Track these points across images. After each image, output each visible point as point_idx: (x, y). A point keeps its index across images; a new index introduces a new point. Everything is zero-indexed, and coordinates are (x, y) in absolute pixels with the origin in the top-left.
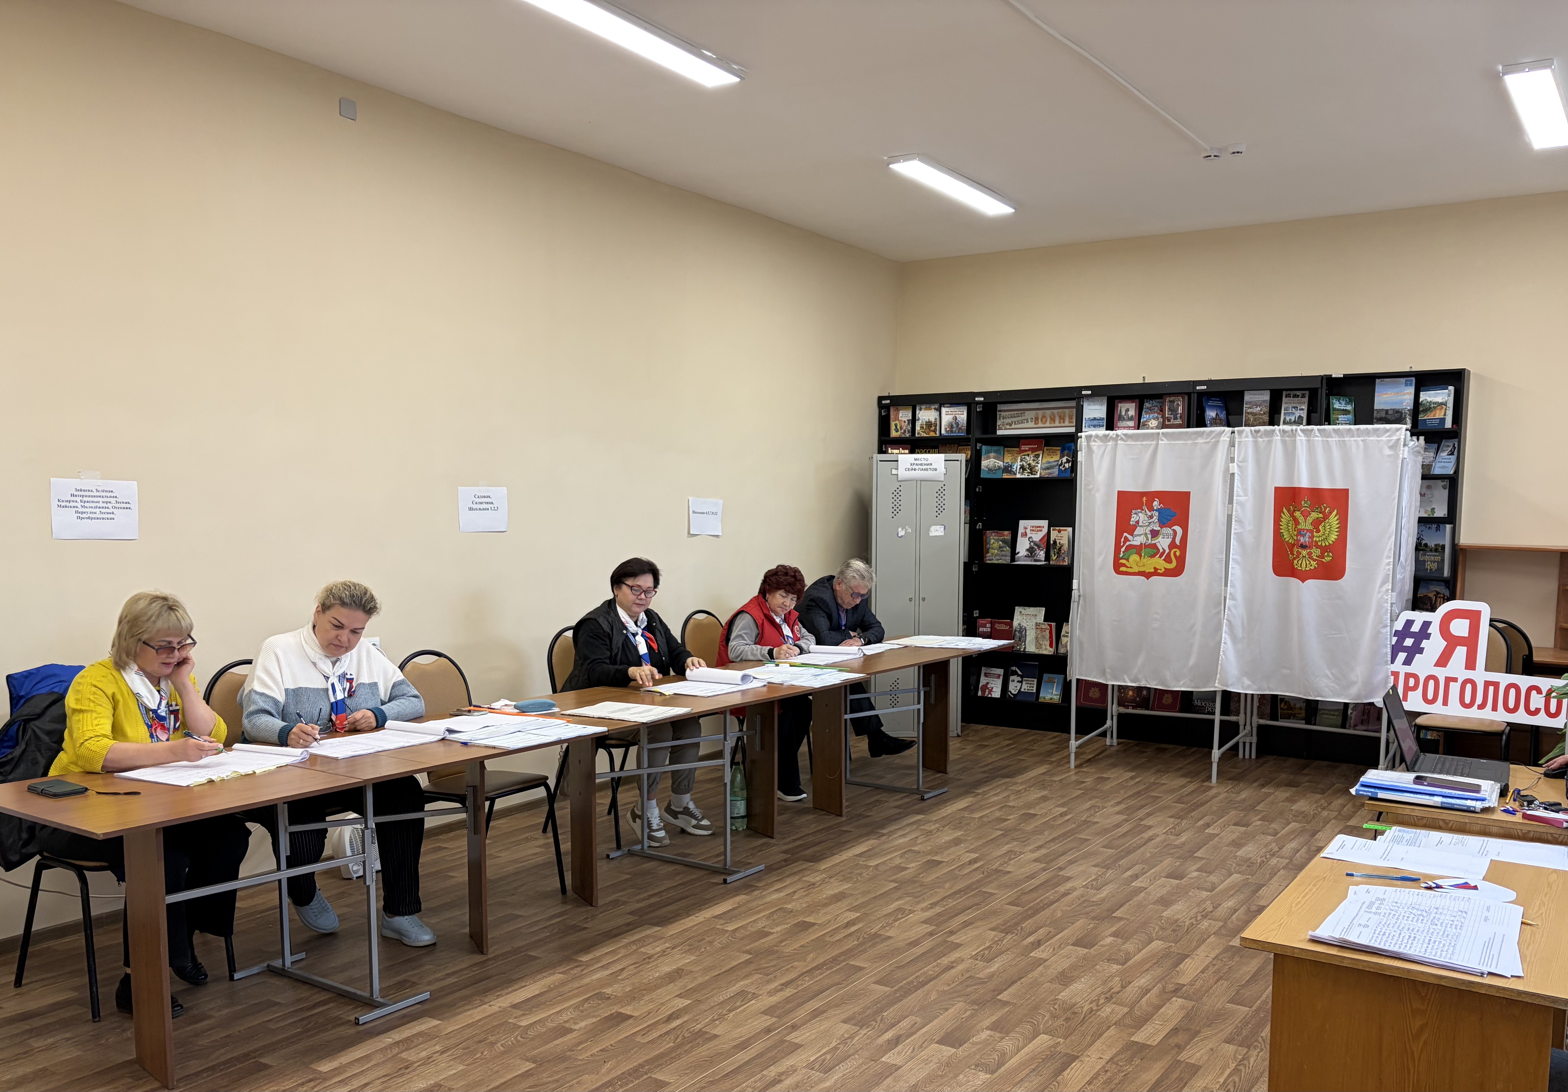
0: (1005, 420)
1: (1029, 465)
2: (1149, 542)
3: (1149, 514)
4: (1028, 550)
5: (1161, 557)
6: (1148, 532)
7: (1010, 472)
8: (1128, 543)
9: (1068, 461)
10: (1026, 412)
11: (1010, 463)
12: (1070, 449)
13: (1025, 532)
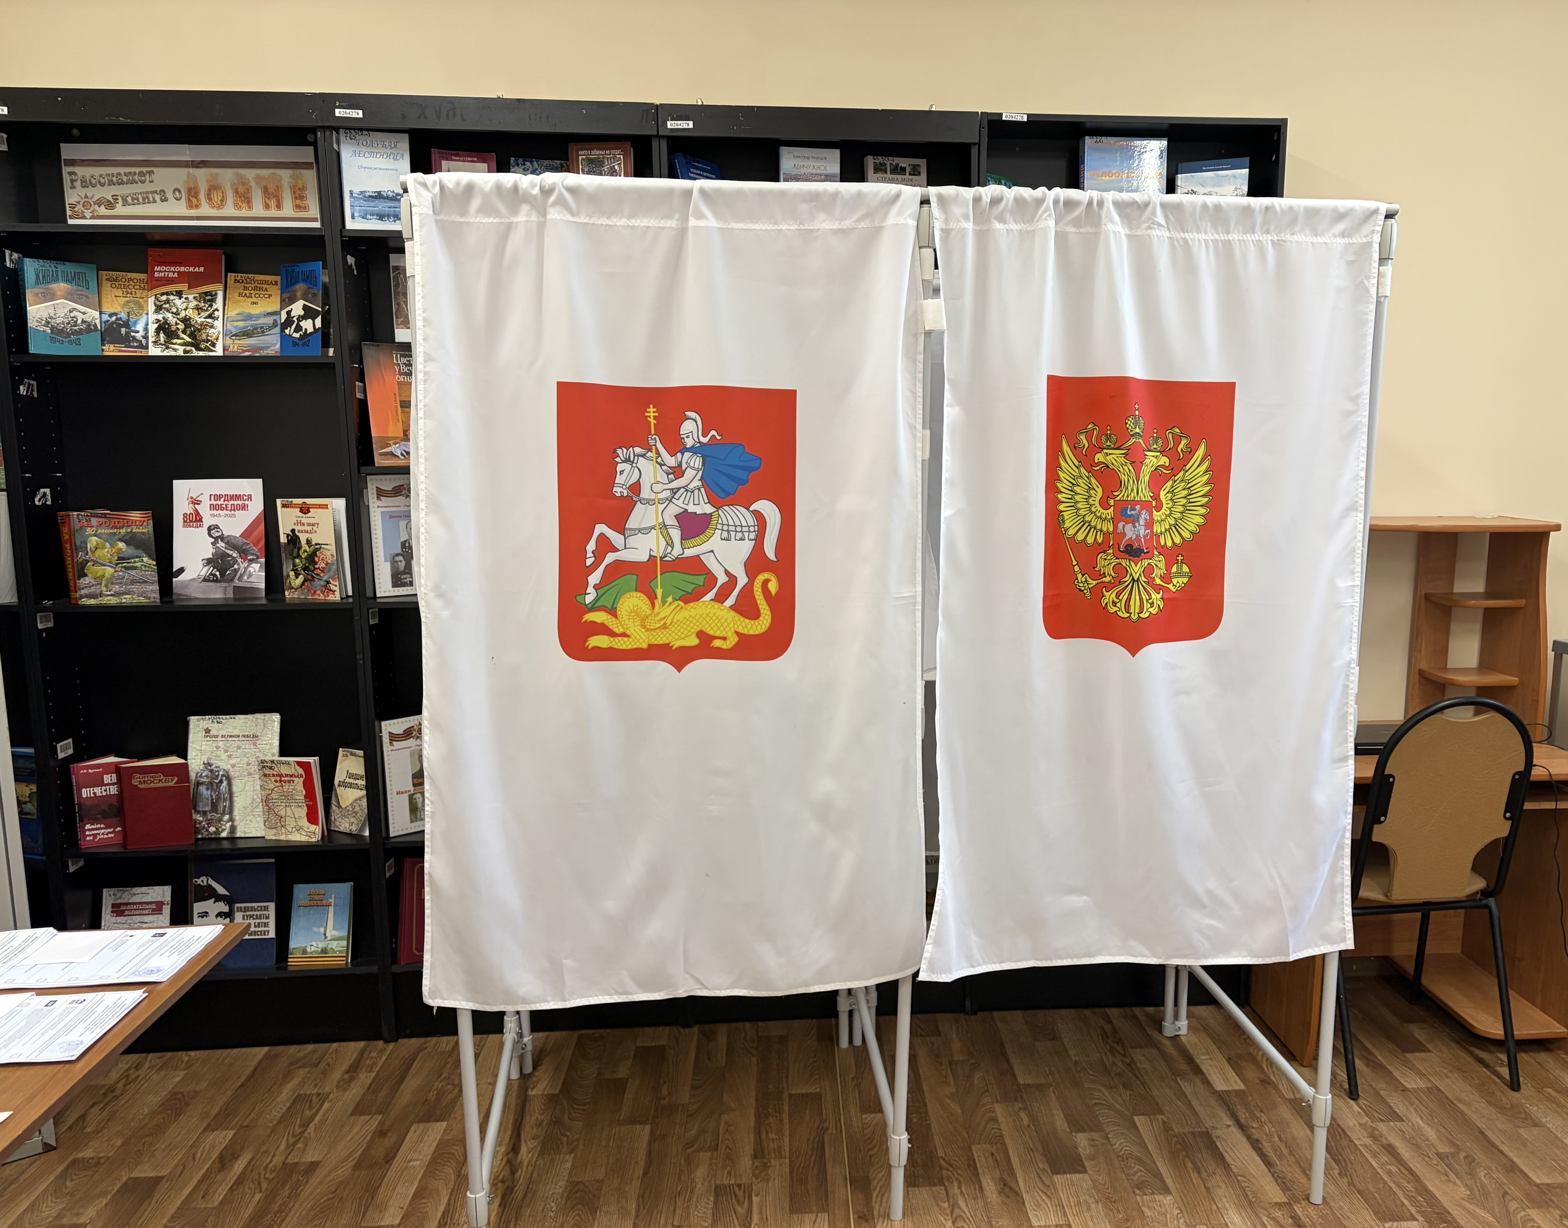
0: (90, 191)
1: (186, 321)
2: (677, 551)
3: (671, 461)
4: (209, 562)
5: (721, 598)
6: (671, 521)
7: (127, 340)
8: (610, 558)
9: (309, 313)
10: (155, 169)
11: (123, 316)
12: (310, 279)
13: (197, 513)
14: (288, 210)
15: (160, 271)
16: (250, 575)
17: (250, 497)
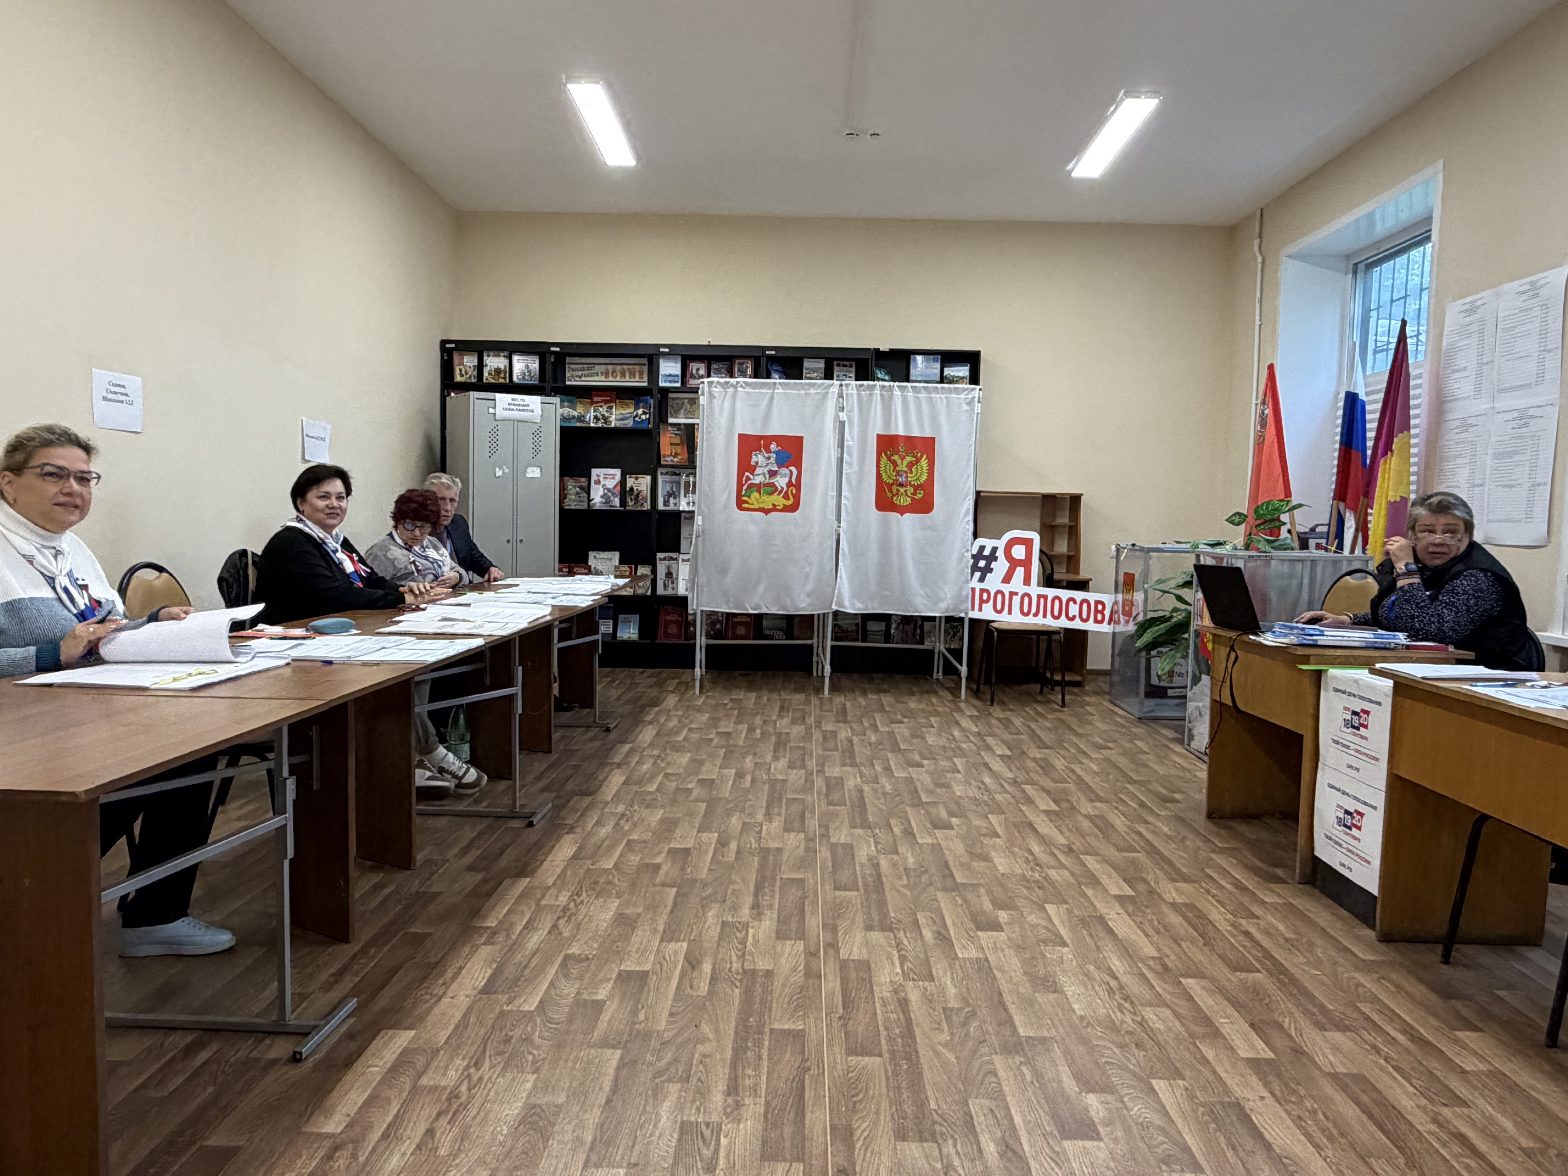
0: (572, 372)
1: (603, 415)
2: (768, 481)
3: (767, 455)
4: (602, 497)
5: (779, 494)
6: (766, 472)
7: (583, 422)
8: (749, 482)
9: (644, 413)
10: (595, 365)
11: (582, 413)
12: (646, 402)
13: (599, 480)
14: (637, 379)
15: (596, 399)
16: (615, 501)
17: (616, 475)
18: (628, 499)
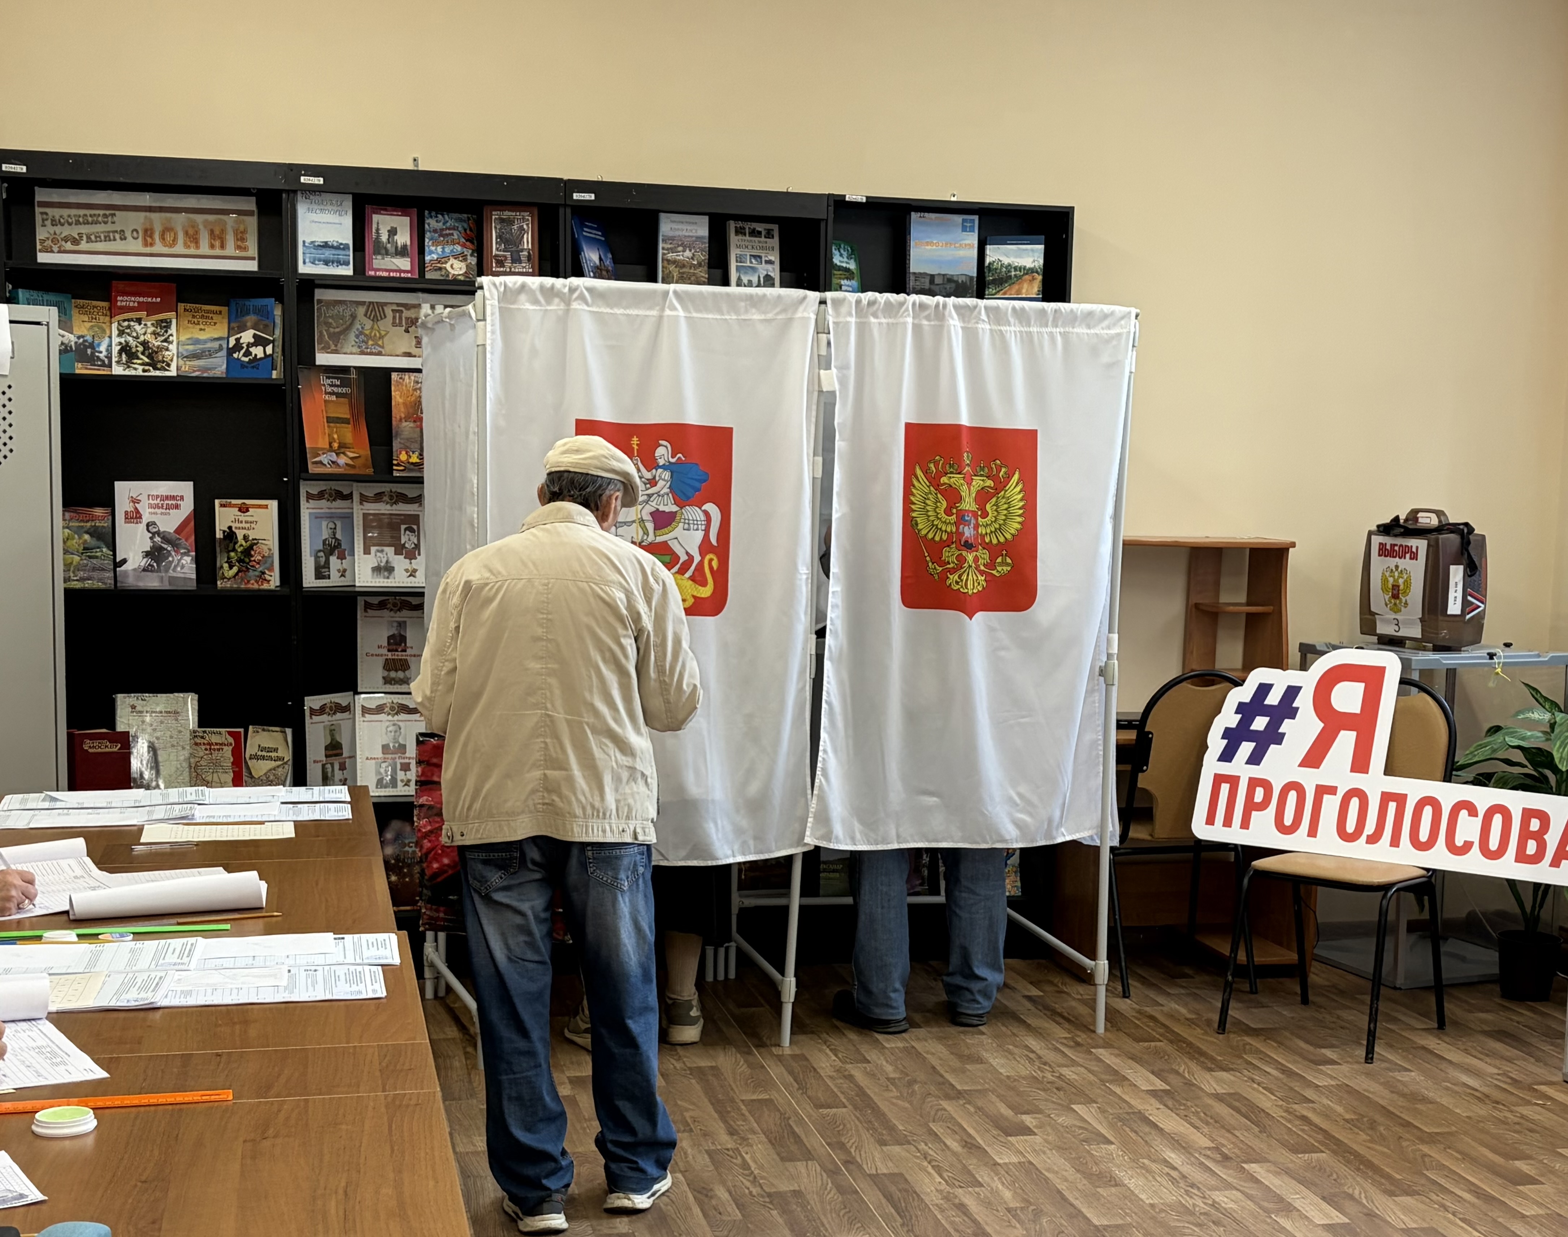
0: (58, 229)
1: (145, 344)
2: (651, 538)
3: (648, 475)
4: (147, 554)
5: (683, 571)
6: (647, 517)
7: (92, 360)
9: (259, 341)
10: (117, 213)
11: (89, 338)
13: (137, 511)
14: (230, 250)
15: (122, 301)
16: (183, 567)
17: (182, 498)
18: (221, 561)
